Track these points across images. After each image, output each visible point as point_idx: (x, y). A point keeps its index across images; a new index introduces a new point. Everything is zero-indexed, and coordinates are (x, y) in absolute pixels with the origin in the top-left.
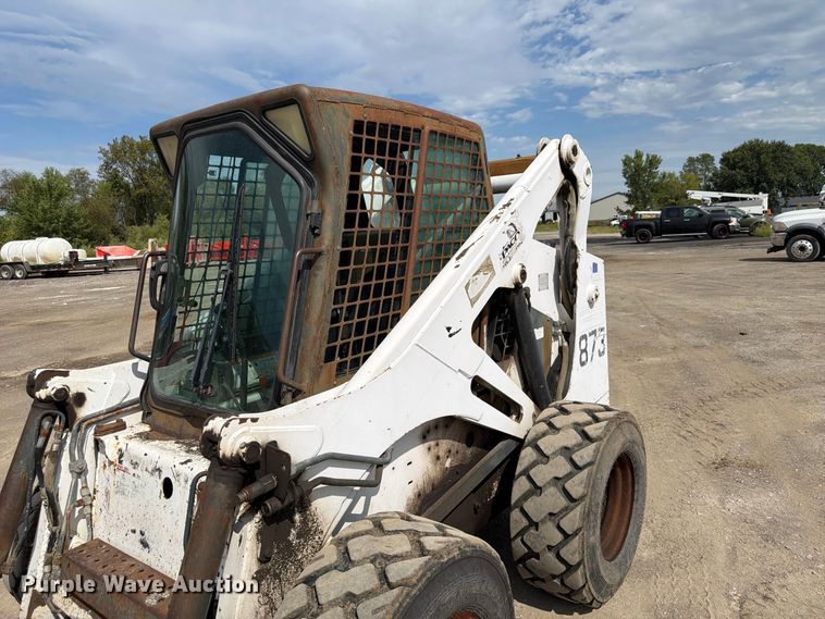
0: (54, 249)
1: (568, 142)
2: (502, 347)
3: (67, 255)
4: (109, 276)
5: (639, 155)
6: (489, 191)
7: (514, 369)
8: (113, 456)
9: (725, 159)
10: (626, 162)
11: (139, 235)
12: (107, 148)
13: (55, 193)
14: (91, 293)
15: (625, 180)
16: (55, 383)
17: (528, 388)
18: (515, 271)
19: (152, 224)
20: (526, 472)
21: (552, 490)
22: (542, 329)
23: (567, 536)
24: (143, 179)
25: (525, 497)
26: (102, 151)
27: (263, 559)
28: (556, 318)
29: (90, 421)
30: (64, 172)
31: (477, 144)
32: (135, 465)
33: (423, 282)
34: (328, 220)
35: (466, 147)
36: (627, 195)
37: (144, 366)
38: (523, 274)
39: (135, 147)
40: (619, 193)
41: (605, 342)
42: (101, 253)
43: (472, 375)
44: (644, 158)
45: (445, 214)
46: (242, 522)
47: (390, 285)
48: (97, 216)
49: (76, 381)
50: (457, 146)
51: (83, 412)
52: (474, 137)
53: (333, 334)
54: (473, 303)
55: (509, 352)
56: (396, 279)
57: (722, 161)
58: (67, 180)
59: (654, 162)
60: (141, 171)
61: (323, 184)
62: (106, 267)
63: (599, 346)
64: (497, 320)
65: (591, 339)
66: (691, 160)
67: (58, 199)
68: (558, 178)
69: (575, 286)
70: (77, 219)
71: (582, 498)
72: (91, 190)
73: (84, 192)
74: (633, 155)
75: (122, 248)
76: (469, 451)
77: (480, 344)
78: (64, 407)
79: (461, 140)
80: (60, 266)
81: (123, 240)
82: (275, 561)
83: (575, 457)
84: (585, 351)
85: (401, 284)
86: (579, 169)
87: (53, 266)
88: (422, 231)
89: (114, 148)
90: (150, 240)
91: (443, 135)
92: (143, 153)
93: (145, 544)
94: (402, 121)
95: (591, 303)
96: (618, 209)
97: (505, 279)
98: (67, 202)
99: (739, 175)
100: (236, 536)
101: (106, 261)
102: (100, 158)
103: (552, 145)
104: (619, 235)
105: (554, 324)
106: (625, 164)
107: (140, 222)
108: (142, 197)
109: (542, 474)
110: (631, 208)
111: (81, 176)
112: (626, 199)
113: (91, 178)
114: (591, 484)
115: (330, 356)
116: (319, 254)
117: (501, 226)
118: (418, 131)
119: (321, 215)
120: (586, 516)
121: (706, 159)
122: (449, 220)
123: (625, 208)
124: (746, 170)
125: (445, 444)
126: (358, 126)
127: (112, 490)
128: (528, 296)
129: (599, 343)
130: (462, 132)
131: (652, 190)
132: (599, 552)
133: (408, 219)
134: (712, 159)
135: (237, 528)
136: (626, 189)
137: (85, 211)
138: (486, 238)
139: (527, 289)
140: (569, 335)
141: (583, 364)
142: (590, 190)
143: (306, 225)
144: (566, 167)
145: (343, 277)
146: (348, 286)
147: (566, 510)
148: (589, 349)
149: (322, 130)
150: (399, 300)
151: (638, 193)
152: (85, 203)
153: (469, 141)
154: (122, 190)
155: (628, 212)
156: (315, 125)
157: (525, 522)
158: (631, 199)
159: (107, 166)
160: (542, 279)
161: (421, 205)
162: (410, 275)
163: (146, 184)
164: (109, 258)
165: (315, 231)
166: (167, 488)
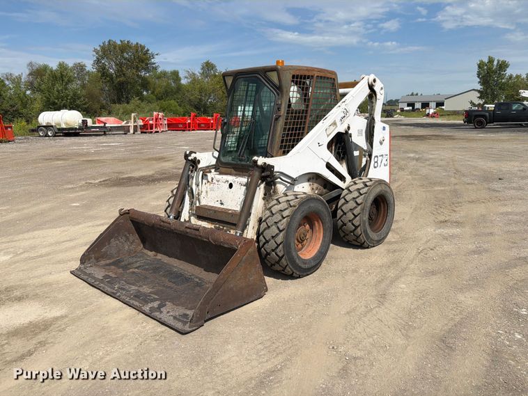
0: (71, 118)
1: (372, 77)
2: (340, 156)
3: (81, 122)
4: (108, 137)
5: (491, 61)
6: (338, 96)
7: (344, 165)
8: (210, 180)
10: (481, 66)
11: (121, 111)
12: (99, 48)
13: (66, 80)
14: (104, 146)
15: (479, 80)
16: (193, 156)
17: (350, 173)
18: (346, 127)
19: (128, 103)
20: (344, 197)
21: (351, 202)
22: (358, 152)
23: (356, 216)
24: (122, 71)
25: (343, 205)
26: (95, 50)
27: (265, 194)
28: (365, 148)
29: (202, 169)
30: (71, 65)
31: (334, 79)
32: (218, 181)
33: (311, 128)
34: (283, 106)
35: (330, 81)
36: (479, 91)
37: (216, 154)
38: (349, 128)
39: (117, 48)
40: (474, 90)
41: (388, 160)
42: (100, 122)
43: (326, 161)
44: (495, 63)
45: (321, 105)
46: (260, 184)
47: (300, 128)
48: (91, 96)
49: (198, 156)
50: (326, 80)
51: (200, 166)
52: (333, 77)
53: (282, 141)
54: (328, 136)
55: (343, 158)
56: (303, 120)
58: (71, 70)
59: (503, 66)
60: (120, 65)
61: (282, 94)
62: (105, 131)
63: (384, 161)
64: (338, 145)
65: (380, 158)
67: (67, 84)
68: (368, 91)
69: (373, 135)
70: (79, 98)
71: (361, 203)
72: (87, 78)
73: (82, 79)
74: (486, 60)
75: (111, 119)
76: (324, 190)
77: (331, 152)
78: (195, 162)
79: (328, 78)
80: (76, 128)
81: (110, 114)
82: (268, 196)
83: (361, 191)
84: (377, 162)
85: (304, 128)
86: (377, 88)
87: (72, 129)
88: (312, 110)
89: (103, 48)
90: (133, 115)
91: (321, 77)
92: (122, 52)
93: (222, 204)
94: (307, 74)
95: (381, 143)
96: (471, 102)
97: (342, 129)
98: (74, 86)
100: (258, 188)
101: (105, 127)
102: (94, 56)
103: (366, 77)
104: (462, 122)
105: (364, 151)
106: (479, 67)
107: (119, 101)
108: (121, 84)
109: (349, 197)
110: (481, 102)
111: (81, 67)
112: (479, 95)
113: (87, 69)
114: (366, 200)
115: (281, 148)
116: (280, 116)
117: (341, 109)
118: (312, 76)
119: (281, 104)
120: (363, 209)
122: (322, 107)
123: (477, 101)
125: (316, 185)
126: (293, 77)
127: (208, 190)
128: (351, 136)
129: (385, 160)
130: (329, 75)
131: (500, 88)
132: (367, 224)
133: (307, 106)
135: (259, 186)
136: (479, 87)
137: (84, 92)
138: (335, 114)
139: (351, 134)
140: (370, 156)
141: (375, 167)
142: (383, 96)
143: (276, 107)
144: (371, 87)
145: (286, 124)
146: (288, 127)
147: (356, 207)
148: (379, 162)
149: (283, 79)
150: (302, 133)
151: (489, 91)
152: (83, 86)
153: (331, 78)
154: (108, 79)
155: (479, 104)
156: (282, 78)
157: (342, 213)
158: (483, 94)
159: (98, 61)
160: (360, 132)
161: (312, 101)
162: (307, 125)
163: (124, 74)
164: (107, 125)
165: (279, 109)
166: (231, 186)
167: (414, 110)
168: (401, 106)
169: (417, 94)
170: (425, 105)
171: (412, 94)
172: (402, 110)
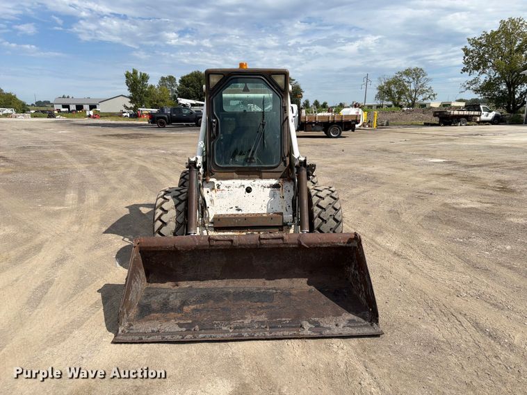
5: (135, 72)
9: (183, 81)
10: (128, 76)
15: (128, 87)
32: (228, 187)
36: (130, 97)
40: (123, 95)
44: (139, 74)
57: (181, 81)
59: (145, 78)
66: (163, 79)
74: (131, 72)
93: (239, 210)
96: (125, 106)
99: (191, 90)
106: (127, 77)
110: (132, 106)
112: (129, 100)
121: (171, 79)
123: (129, 105)
124: (195, 88)
131: (145, 96)
134: (175, 79)
136: (129, 93)
151: (137, 97)
155: (131, 108)
158: (133, 100)
166: (249, 190)
167: (69, 111)
168: (56, 107)
169: (68, 97)
170: (80, 107)
171: (64, 97)
172: (59, 111)
